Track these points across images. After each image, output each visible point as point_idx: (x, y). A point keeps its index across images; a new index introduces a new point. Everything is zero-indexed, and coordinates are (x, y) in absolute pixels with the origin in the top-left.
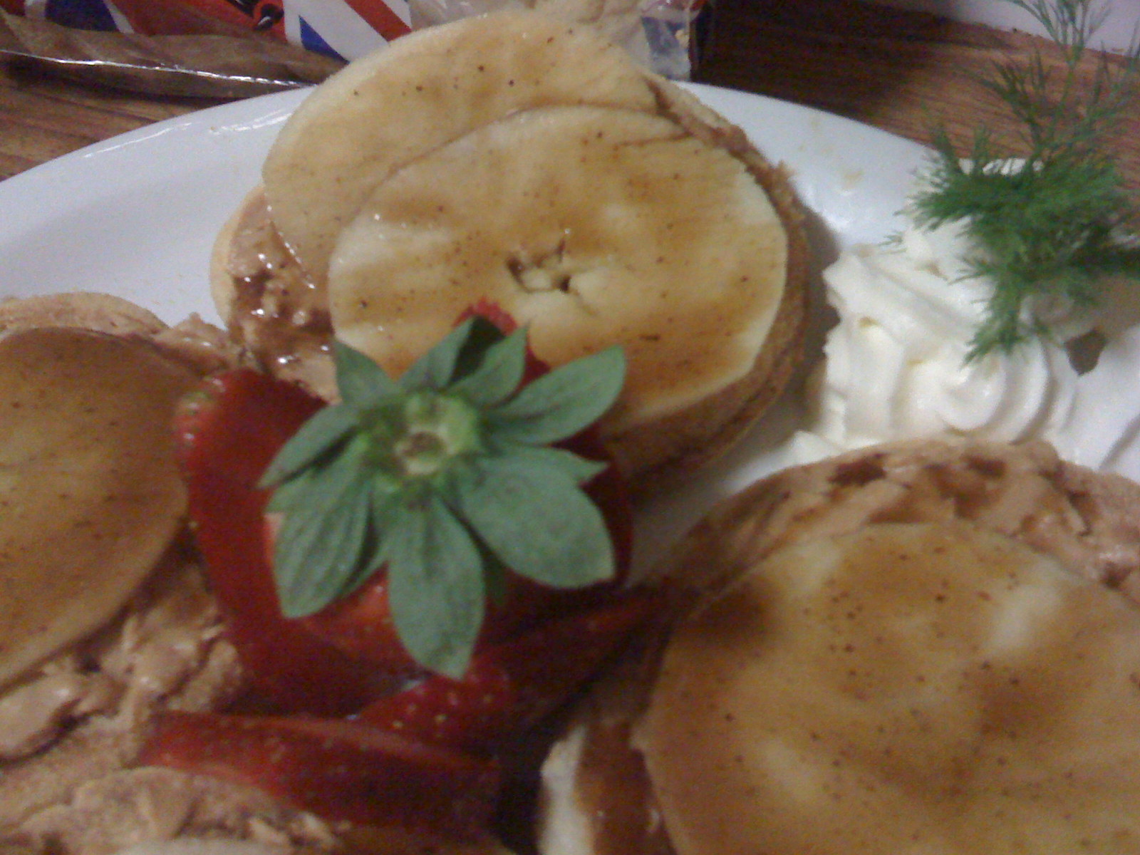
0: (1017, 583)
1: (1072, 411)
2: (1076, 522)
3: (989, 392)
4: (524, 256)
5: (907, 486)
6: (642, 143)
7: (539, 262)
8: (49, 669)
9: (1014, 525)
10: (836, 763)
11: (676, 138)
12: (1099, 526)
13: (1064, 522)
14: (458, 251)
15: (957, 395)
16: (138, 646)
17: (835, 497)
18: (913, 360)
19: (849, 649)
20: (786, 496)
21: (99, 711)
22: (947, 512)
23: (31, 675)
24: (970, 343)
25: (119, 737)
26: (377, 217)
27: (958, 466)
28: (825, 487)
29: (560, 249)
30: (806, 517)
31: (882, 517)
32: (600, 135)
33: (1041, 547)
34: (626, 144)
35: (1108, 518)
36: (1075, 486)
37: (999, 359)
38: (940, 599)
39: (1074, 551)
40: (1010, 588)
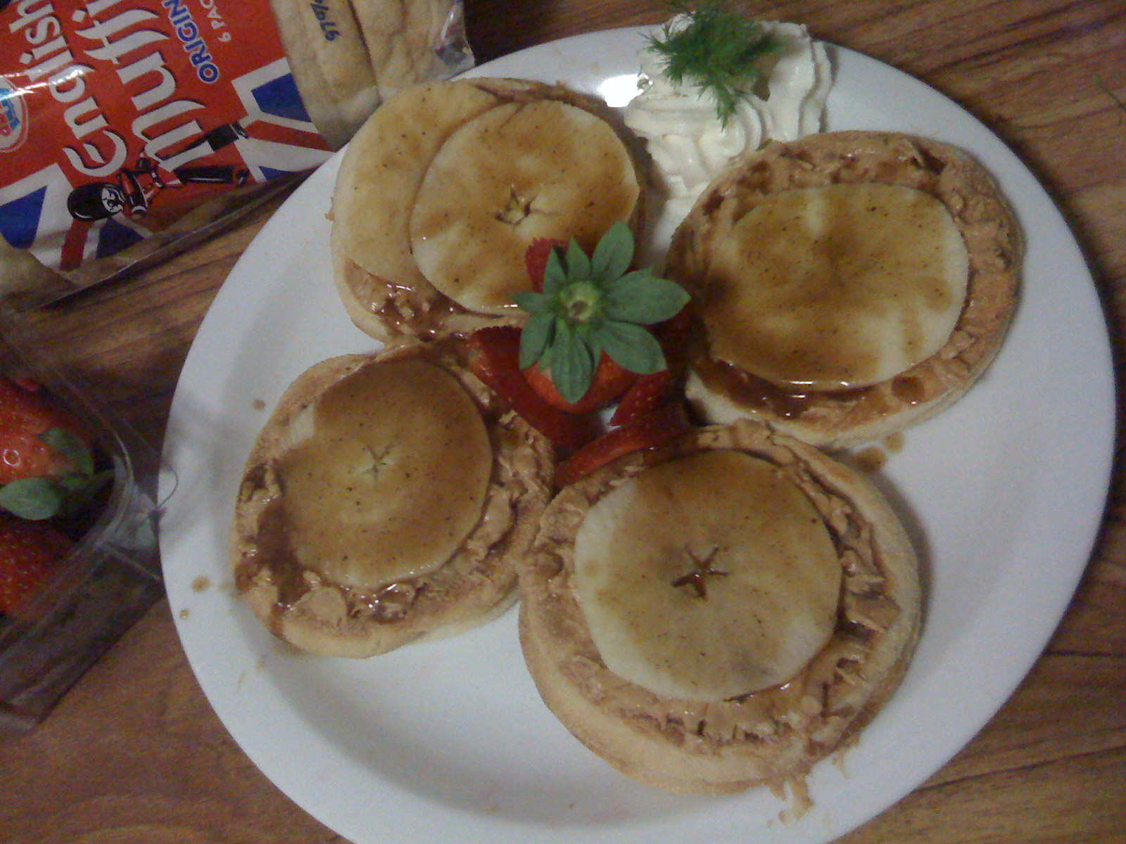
0: (806, 205)
1: (773, 118)
2: (808, 166)
3: (737, 132)
4: (501, 210)
5: (736, 196)
6: (508, 122)
7: (508, 209)
8: (492, 493)
9: (786, 184)
10: (793, 310)
11: (519, 110)
12: (817, 161)
13: (804, 170)
14: (473, 228)
15: (725, 143)
16: (512, 464)
17: (712, 220)
18: (696, 139)
19: (767, 270)
20: (692, 233)
21: (522, 494)
22: (759, 196)
23: (488, 500)
24: (718, 118)
25: (537, 497)
26: (424, 238)
27: (749, 174)
28: (705, 218)
29: (513, 196)
30: (708, 236)
31: (738, 216)
32: (486, 131)
33: (802, 185)
34: (501, 127)
35: (818, 156)
36: (797, 151)
37: (734, 118)
38: (784, 229)
39: (815, 178)
40: (804, 208)
